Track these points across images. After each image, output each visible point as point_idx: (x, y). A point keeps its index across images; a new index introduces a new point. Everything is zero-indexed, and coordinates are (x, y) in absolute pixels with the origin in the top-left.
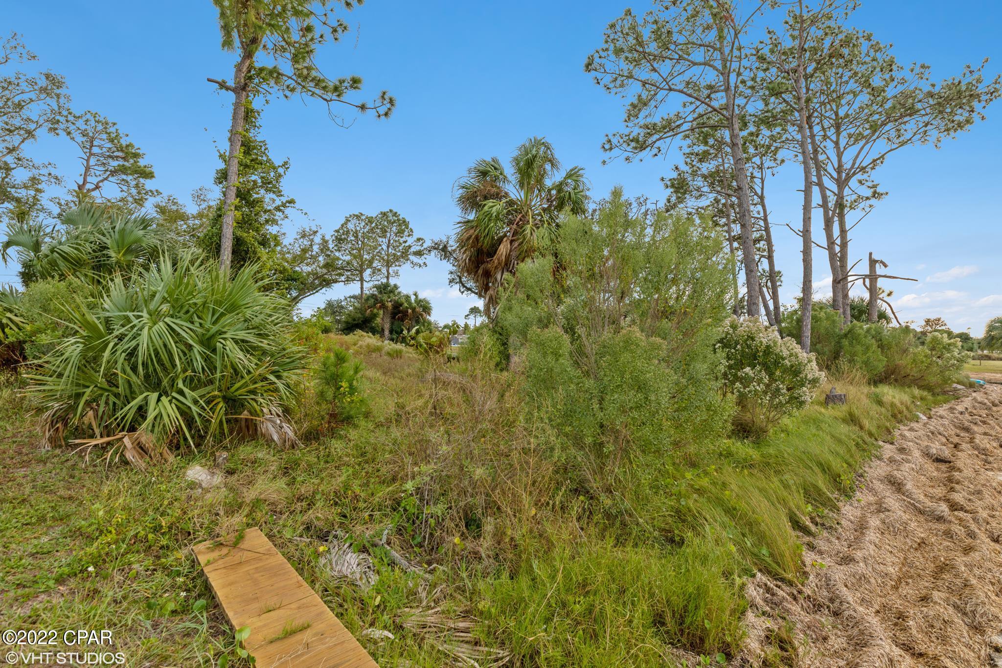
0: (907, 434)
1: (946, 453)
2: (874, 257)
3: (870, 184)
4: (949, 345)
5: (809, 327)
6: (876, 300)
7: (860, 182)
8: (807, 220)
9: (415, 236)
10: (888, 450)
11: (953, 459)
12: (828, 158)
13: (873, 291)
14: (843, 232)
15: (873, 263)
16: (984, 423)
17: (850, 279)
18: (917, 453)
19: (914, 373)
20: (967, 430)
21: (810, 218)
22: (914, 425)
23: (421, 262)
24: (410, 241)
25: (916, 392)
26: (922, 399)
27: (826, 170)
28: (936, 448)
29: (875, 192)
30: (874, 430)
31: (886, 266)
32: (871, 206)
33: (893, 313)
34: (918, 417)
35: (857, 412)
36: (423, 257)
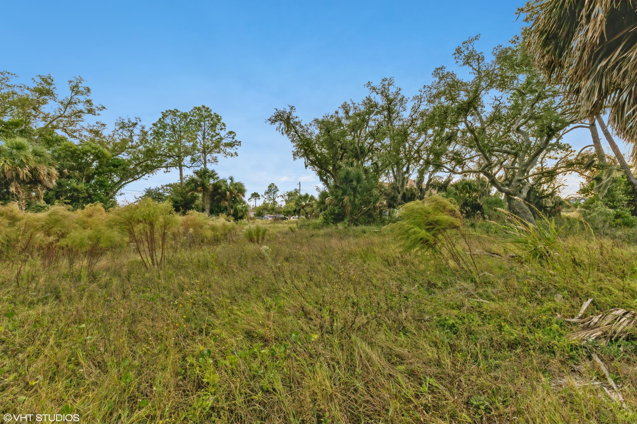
23: (233, 153)
24: (223, 133)
36: (234, 148)
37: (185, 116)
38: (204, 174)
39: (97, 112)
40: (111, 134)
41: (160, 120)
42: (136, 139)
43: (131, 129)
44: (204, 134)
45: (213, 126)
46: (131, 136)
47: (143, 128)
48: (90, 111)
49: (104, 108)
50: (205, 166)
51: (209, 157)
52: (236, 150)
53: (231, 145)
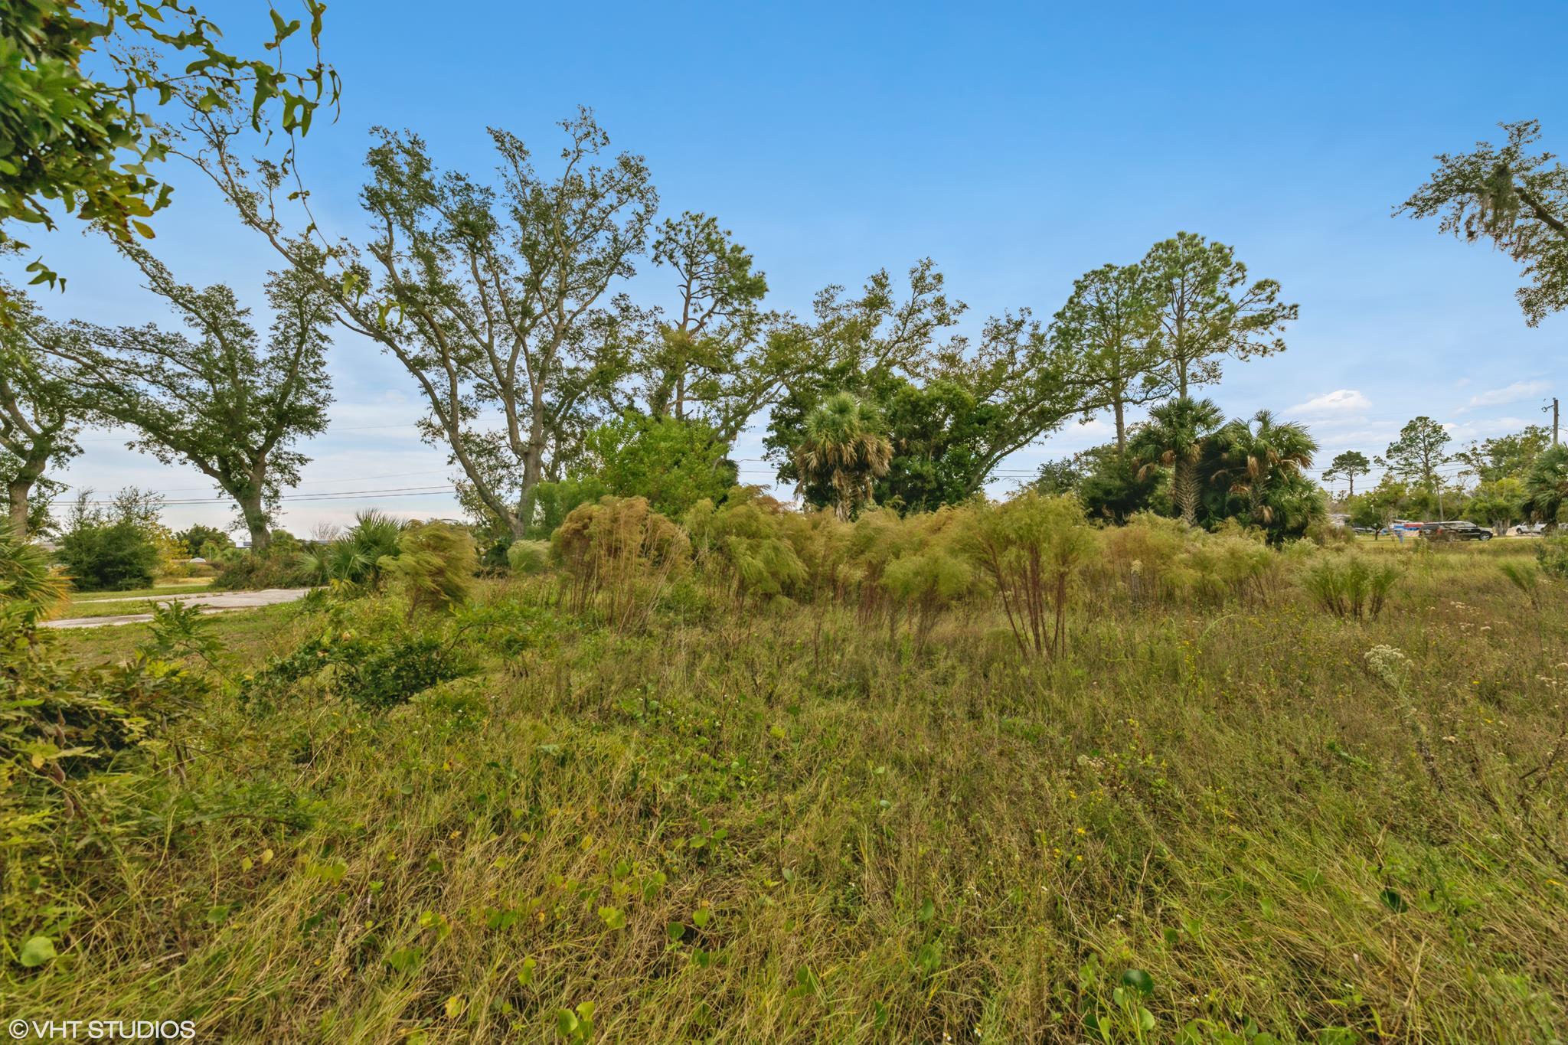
36: (1272, 328)
37: (1131, 273)
38: (1182, 414)
39: (953, 318)
40: (976, 355)
41: (1071, 301)
42: (1021, 356)
43: (1011, 336)
44: (1181, 308)
45: (1207, 281)
46: (1012, 353)
47: (1036, 327)
48: (942, 320)
49: (965, 306)
50: (1183, 392)
51: (1193, 367)
52: (1278, 335)
53: (1261, 321)
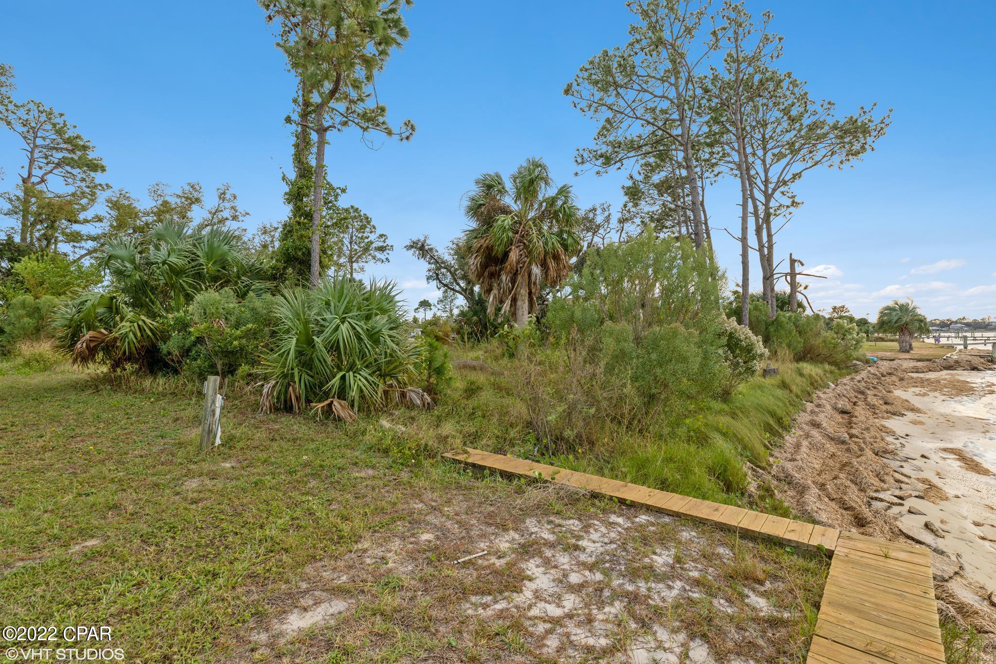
0: (822, 396)
1: (848, 407)
2: (794, 257)
3: (790, 195)
4: (850, 329)
5: (748, 316)
6: (795, 293)
7: (783, 193)
8: (744, 229)
9: (378, 232)
10: (809, 406)
11: (852, 411)
12: (757, 173)
13: (793, 285)
14: (770, 236)
15: (793, 262)
16: (875, 388)
17: (775, 276)
18: (828, 407)
19: (825, 352)
20: (862, 393)
21: (747, 228)
22: (827, 390)
23: (384, 258)
24: (372, 237)
25: (827, 367)
26: (831, 372)
27: (756, 184)
28: (842, 404)
29: (793, 202)
30: (799, 393)
31: (803, 265)
32: (790, 213)
33: (809, 303)
34: (828, 385)
35: (787, 381)
